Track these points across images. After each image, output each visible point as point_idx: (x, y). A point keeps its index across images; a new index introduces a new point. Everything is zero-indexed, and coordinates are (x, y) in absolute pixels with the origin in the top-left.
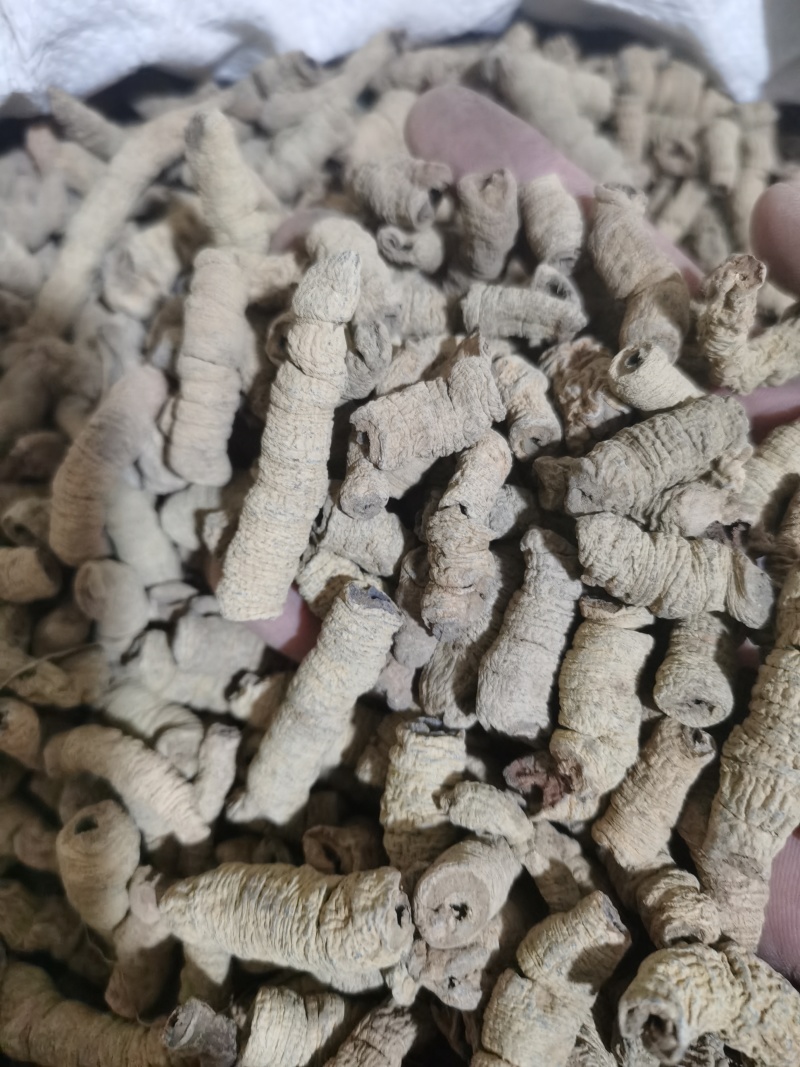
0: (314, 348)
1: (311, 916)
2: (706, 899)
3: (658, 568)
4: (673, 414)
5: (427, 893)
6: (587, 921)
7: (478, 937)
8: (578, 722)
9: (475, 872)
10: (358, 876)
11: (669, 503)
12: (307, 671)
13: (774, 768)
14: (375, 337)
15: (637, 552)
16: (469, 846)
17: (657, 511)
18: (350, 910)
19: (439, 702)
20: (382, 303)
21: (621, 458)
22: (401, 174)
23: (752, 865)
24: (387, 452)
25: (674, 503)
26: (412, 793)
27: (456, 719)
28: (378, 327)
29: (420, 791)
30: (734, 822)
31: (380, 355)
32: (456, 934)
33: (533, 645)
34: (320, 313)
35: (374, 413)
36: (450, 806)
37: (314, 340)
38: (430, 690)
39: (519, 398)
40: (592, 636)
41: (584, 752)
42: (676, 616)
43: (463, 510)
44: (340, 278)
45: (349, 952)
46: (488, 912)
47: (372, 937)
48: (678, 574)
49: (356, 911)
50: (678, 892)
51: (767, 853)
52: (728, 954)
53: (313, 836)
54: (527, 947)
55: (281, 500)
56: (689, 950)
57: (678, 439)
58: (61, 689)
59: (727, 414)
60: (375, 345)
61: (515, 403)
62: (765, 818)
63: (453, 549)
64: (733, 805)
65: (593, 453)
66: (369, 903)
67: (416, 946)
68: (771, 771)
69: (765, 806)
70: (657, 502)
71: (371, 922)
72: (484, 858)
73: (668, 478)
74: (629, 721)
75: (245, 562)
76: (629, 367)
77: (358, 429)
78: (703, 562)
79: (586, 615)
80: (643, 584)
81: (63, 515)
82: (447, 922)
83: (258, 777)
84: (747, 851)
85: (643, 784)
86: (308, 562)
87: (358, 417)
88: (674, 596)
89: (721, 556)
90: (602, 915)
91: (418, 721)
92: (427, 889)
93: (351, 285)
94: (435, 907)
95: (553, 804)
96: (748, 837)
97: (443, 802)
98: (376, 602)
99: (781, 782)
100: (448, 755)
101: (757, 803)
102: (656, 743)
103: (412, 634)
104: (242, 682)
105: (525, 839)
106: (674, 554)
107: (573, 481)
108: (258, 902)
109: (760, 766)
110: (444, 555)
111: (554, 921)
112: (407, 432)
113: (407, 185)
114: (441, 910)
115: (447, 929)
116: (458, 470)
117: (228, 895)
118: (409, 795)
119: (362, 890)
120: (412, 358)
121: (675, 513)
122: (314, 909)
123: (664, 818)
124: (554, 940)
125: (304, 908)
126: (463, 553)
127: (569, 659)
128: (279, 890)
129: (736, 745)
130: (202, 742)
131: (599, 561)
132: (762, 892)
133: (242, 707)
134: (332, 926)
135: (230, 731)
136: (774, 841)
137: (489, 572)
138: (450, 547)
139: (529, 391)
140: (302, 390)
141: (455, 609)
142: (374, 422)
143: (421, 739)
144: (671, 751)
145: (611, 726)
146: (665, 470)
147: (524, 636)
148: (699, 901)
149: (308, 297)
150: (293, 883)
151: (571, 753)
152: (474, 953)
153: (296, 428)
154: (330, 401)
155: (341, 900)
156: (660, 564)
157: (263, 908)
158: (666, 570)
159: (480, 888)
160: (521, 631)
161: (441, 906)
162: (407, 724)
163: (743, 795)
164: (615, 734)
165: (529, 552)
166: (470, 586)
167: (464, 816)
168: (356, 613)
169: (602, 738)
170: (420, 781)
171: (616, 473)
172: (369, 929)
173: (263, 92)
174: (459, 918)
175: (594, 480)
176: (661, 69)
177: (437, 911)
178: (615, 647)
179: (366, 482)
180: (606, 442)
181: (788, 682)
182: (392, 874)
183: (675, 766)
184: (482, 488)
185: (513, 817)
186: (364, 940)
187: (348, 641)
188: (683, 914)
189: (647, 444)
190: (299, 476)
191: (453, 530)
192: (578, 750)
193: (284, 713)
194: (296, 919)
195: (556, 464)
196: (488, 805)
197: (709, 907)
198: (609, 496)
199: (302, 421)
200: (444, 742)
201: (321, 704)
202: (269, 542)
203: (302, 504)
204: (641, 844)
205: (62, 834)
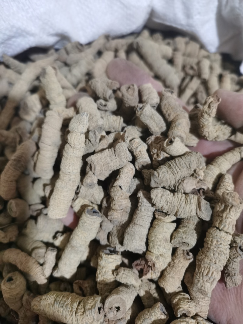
0: (74, 140)
1: (74, 310)
2: (191, 302)
3: (175, 204)
4: (181, 158)
5: (108, 304)
6: (155, 312)
7: (124, 316)
8: (154, 250)
9: (122, 297)
10: (88, 298)
11: (180, 183)
12: (75, 234)
13: (209, 263)
14: (94, 135)
15: (168, 199)
16: (121, 288)
17: (177, 185)
18: (85, 309)
19: (115, 243)
20: (97, 124)
21: (166, 172)
22: (104, 84)
23: (204, 293)
24: (97, 170)
25: (182, 183)
26: (105, 272)
27: (120, 248)
28: (95, 132)
29: (107, 272)
30: (199, 279)
31: (95, 141)
32: (117, 316)
33: (139, 226)
34: (76, 130)
35: (93, 159)
36: (117, 275)
37: (75, 138)
38: (112, 239)
39: (138, 152)
40: (158, 225)
41: (155, 259)
42: (182, 218)
43: (120, 187)
44: (82, 120)
45: (84, 322)
46: (126, 309)
47: (91, 318)
48: (181, 205)
49: (86, 310)
50: (183, 299)
51: (209, 289)
52: (197, 320)
53: (76, 283)
54: (138, 319)
55: (65, 184)
56: (184, 320)
57: (182, 166)
58: (3, 238)
59: (197, 158)
60: (94, 138)
61: (137, 154)
62: (207, 278)
63: (117, 198)
64: (198, 274)
65: (158, 170)
66: (90, 307)
67: (105, 319)
68: (208, 264)
69: (207, 275)
70: (177, 182)
71: (90, 313)
72: (125, 292)
73: (180, 177)
74: (168, 250)
75: (55, 201)
76: (170, 144)
77: (88, 163)
78: (188, 201)
79: (156, 217)
80: (171, 208)
81: (4, 186)
82: (114, 312)
83: (61, 264)
84: (203, 288)
85: (173, 268)
86: (75, 200)
87: (88, 159)
88: (180, 212)
89: (194, 199)
90: (159, 310)
91: (106, 249)
92: (108, 302)
93: (85, 123)
94: (110, 308)
95: (146, 274)
96: (203, 284)
97: (115, 274)
98: (95, 214)
99: (211, 268)
100: (115, 261)
101: (205, 274)
102: (176, 256)
103: (106, 222)
104: (57, 235)
105: (138, 285)
106: (180, 199)
107: (152, 178)
108: (59, 305)
109: (205, 263)
110: (114, 200)
111: (146, 311)
112: (102, 164)
113: (106, 88)
114: (112, 309)
115: (114, 314)
116: (118, 175)
117: (51, 302)
118: (104, 273)
119: (88, 303)
120: (107, 141)
121: (182, 186)
122: (75, 308)
123: (179, 278)
124: (145, 317)
125: (72, 307)
126: (120, 200)
127: (151, 231)
128: (65, 301)
129: (199, 256)
130: (46, 253)
131: (157, 202)
132: (208, 300)
133: (57, 243)
134: (80, 314)
135: (54, 250)
136: (211, 285)
137: (128, 205)
138: (116, 198)
139: (141, 150)
140: (71, 152)
141: (117, 217)
142: (93, 162)
143: (107, 256)
144: (180, 258)
145: (163, 252)
146: (179, 174)
147: (137, 223)
148: (189, 302)
149: (73, 126)
150: (69, 299)
151: (151, 260)
152: (122, 321)
153: (69, 163)
154: (80, 155)
155: (82, 306)
156: (175, 202)
157: (60, 307)
158: (177, 204)
159: (123, 302)
160: (136, 222)
161: (112, 308)
162: (103, 250)
163: (201, 271)
164: (164, 254)
165: (139, 197)
166: (122, 209)
167: (120, 279)
168: (88, 217)
169: (161, 255)
170: (107, 269)
171: (164, 176)
172: (90, 315)
173: (68, 53)
174: (117, 311)
175: (158, 178)
176: (187, 43)
177: (110, 309)
178: (165, 228)
179: (90, 178)
180: (161, 166)
181: (212, 237)
182: (98, 298)
183: (182, 263)
184: (125, 180)
185: (135, 279)
186: (88, 318)
187: (86, 225)
188: (184, 306)
189: (173, 167)
190: (71, 177)
191: (117, 193)
192: (154, 259)
193: (68, 246)
194: (70, 311)
195: (148, 172)
196: (128, 275)
197: (192, 304)
198: (162, 183)
199: (71, 161)
200: (114, 256)
201: (79, 244)
202: (62, 196)
203: (72, 185)
204: (173, 286)
205: (3, 281)
